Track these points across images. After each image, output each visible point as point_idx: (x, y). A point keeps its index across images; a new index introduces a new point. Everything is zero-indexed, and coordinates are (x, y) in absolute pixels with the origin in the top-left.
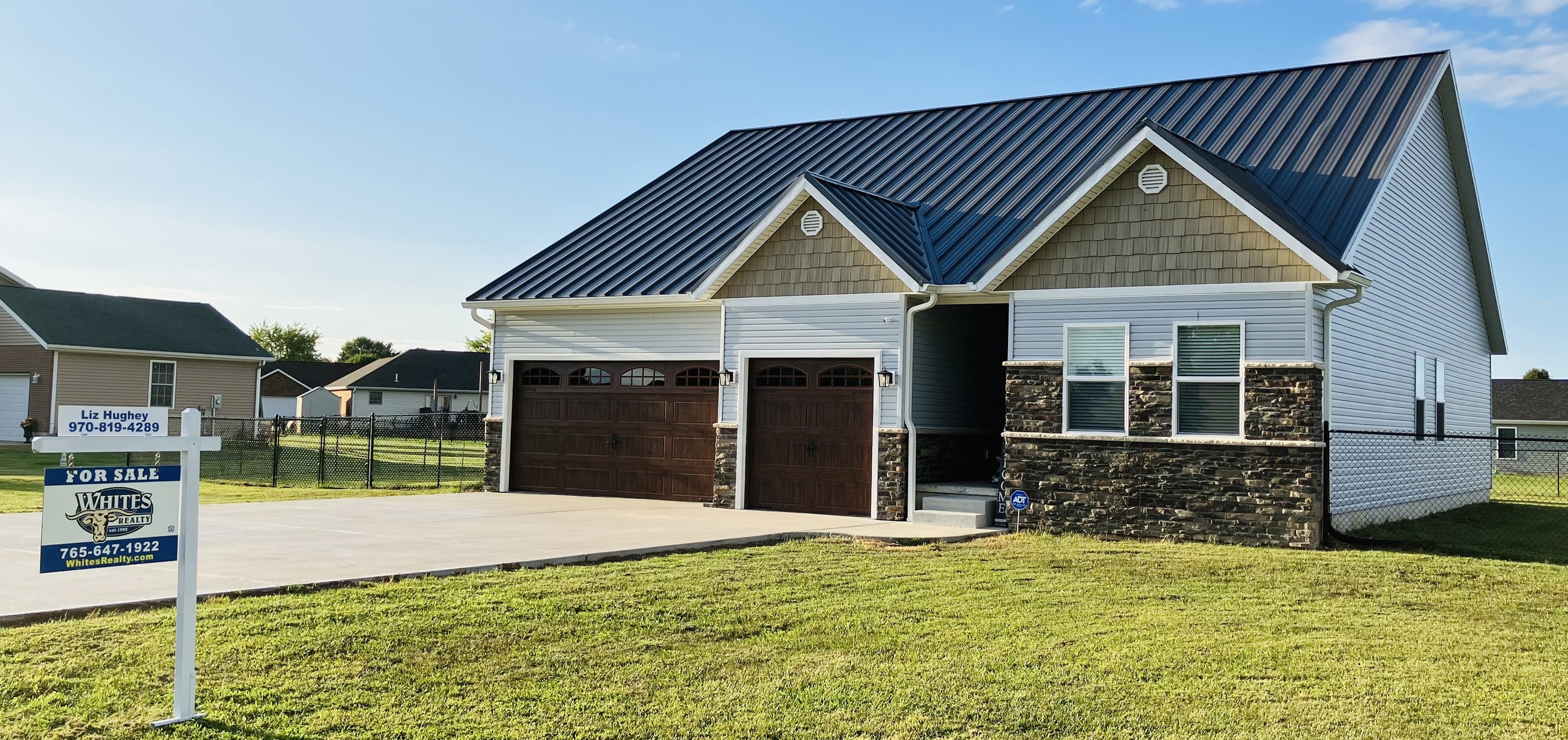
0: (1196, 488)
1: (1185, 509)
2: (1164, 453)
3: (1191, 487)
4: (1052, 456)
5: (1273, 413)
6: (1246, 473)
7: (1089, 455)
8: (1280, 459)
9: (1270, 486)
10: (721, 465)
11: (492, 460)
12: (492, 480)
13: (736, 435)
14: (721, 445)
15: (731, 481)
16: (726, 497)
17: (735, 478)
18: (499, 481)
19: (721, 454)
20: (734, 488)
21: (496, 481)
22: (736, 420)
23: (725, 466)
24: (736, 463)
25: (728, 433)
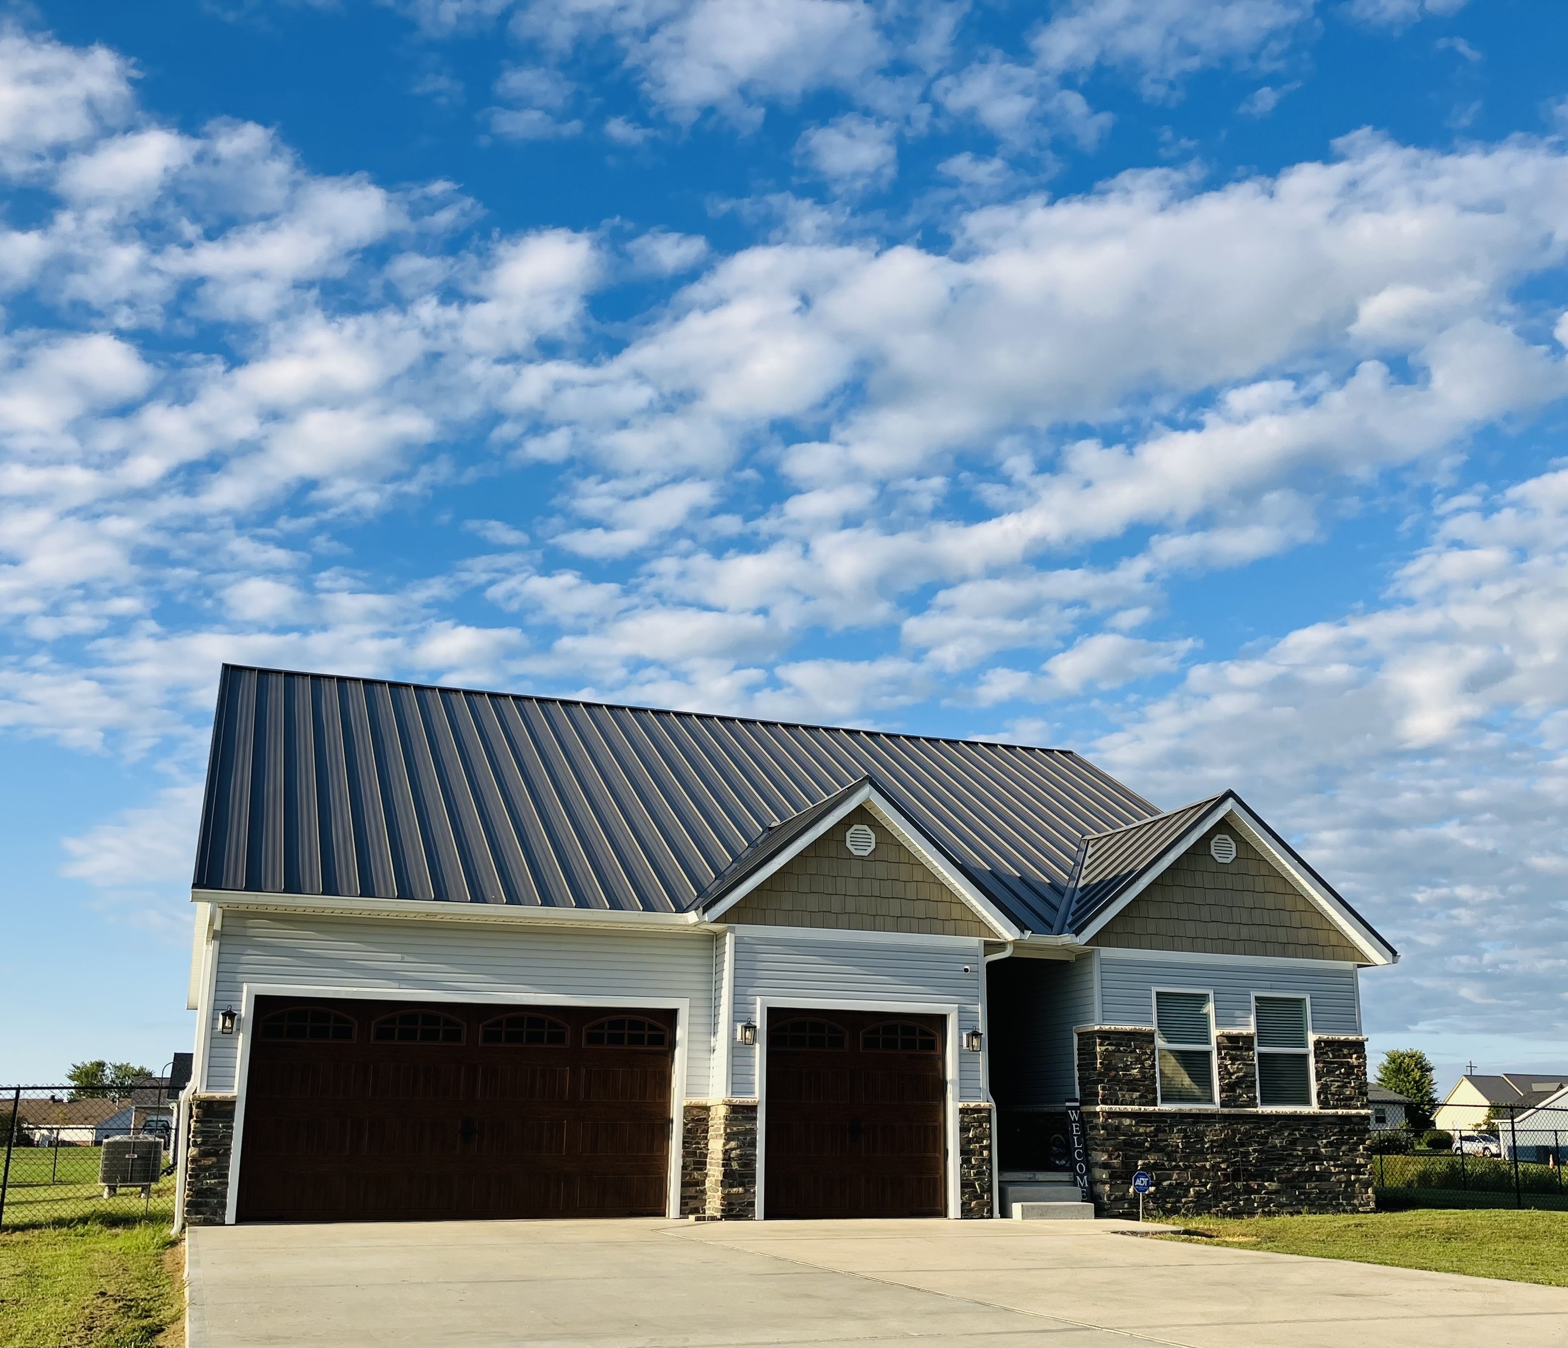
0: (1281, 1159)
1: (1274, 1181)
2: (1252, 1126)
3: (1278, 1159)
4: (1151, 1132)
5: (1339, 1084)
6: (1322, 1142)
7: (1185, 1130)
8: (1347, 1127)
9: (1341, 1154)
10: (733, 1158)
11: (207, 1168)
12: (207, 1204)
13: (754, 1115)
14: (732, 1129)
15: (747, 1180)
16: (740, 1204)
17: (754, 1176)
18: (223, 1206)
19: (732, 1142)
20: (752, 1190)
21: (217, 1206)
22: (753, 1093)
23: (739, 1160)
24: (755, 1155)
25: (743, 1113)
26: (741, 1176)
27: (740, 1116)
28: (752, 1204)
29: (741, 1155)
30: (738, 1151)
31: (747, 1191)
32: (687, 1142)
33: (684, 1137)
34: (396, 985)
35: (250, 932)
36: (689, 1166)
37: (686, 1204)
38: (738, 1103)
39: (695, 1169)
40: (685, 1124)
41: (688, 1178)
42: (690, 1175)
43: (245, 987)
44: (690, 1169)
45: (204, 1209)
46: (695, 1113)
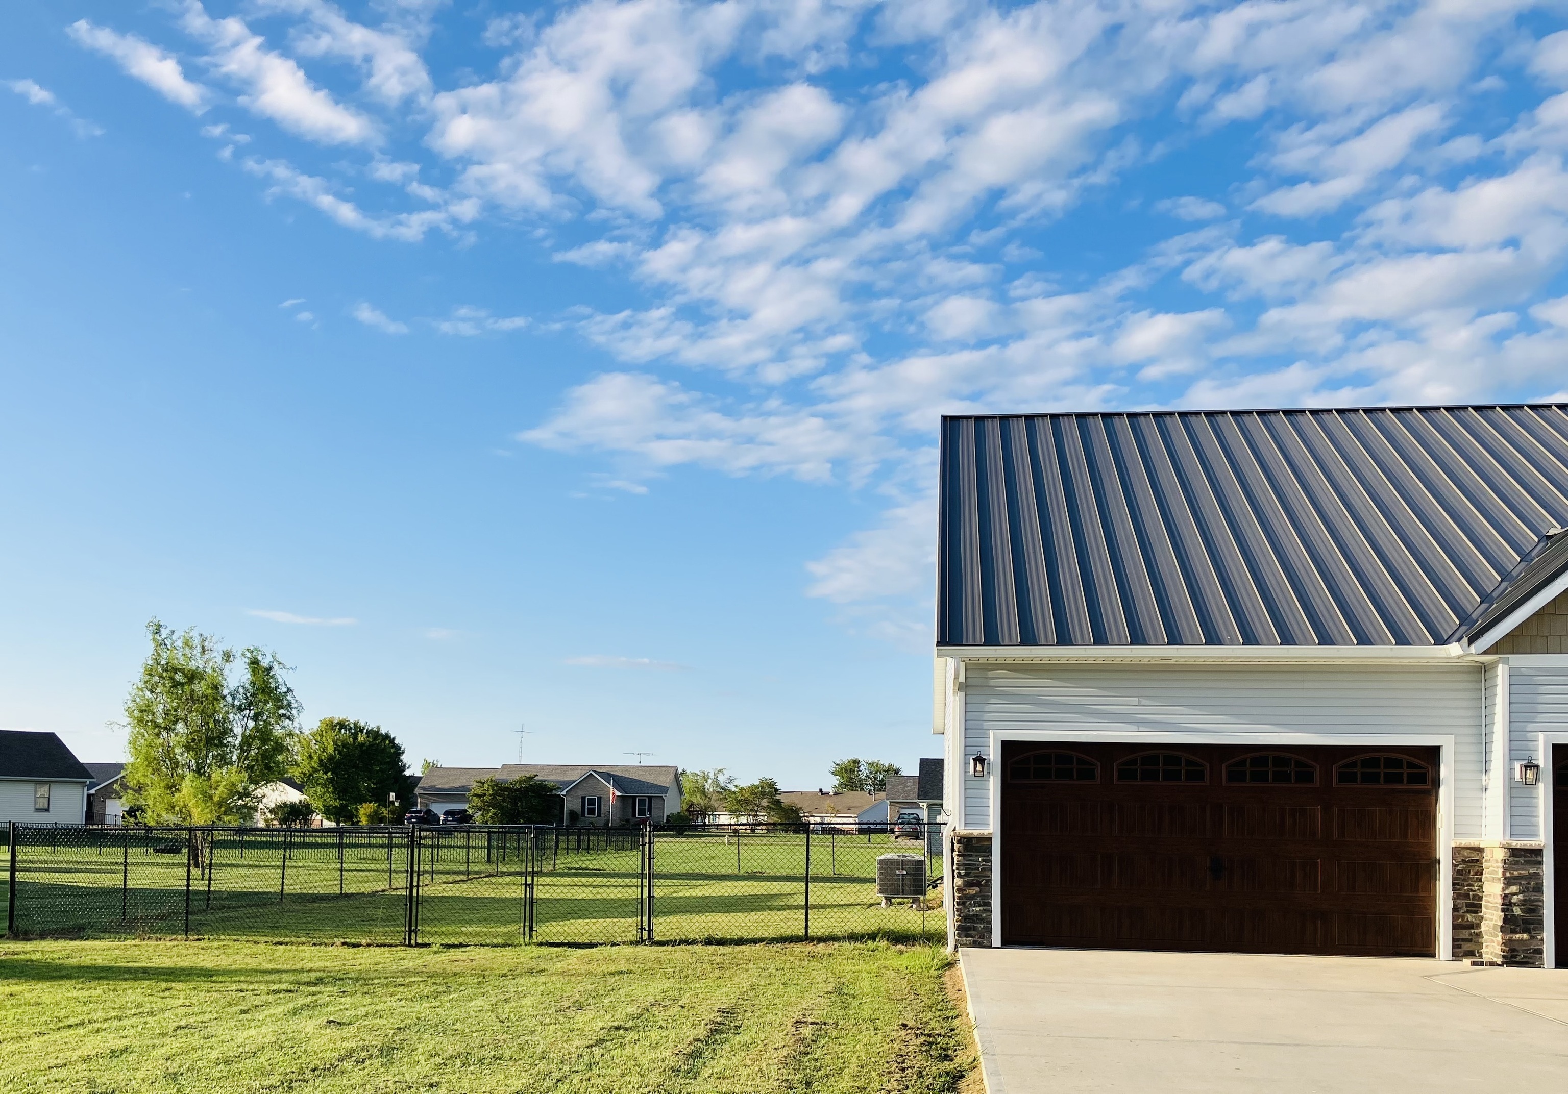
10: (1515, 904)
11: (972, 897)
12: (975, 929)
13: (1539, 859)
14: (1513, 874)
15: (1532, 927)
16: (1524, 951)
17: (1540, 922)
18: (990, 931)
19: (1512, 887)
20: (1539, 937)
21: (983, 930)
22: (1536, 835)
23: (1523, 905)
24: (1542, 901)
25: (1525, 857)
26: (1525, 922)
27: (1522, 860)
28: (1540, 952)
29: (1525, 900)
30: (1521, 897)
31: (1532, 938)
32: (1458, 884)
33: (1454, 879)
34: (1135, 728)
35: (993, 682)
36: (1461, 908)
37: (1460, 947)
38: (1518, 847)
39: (1468, 911)
40: (1454, 866)
41: (1460, 920)
42: (1463, 917)
43: (991, 733)
44: (1462, 911)
45: (973, 933)
46: (1466, 854)
